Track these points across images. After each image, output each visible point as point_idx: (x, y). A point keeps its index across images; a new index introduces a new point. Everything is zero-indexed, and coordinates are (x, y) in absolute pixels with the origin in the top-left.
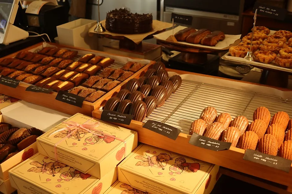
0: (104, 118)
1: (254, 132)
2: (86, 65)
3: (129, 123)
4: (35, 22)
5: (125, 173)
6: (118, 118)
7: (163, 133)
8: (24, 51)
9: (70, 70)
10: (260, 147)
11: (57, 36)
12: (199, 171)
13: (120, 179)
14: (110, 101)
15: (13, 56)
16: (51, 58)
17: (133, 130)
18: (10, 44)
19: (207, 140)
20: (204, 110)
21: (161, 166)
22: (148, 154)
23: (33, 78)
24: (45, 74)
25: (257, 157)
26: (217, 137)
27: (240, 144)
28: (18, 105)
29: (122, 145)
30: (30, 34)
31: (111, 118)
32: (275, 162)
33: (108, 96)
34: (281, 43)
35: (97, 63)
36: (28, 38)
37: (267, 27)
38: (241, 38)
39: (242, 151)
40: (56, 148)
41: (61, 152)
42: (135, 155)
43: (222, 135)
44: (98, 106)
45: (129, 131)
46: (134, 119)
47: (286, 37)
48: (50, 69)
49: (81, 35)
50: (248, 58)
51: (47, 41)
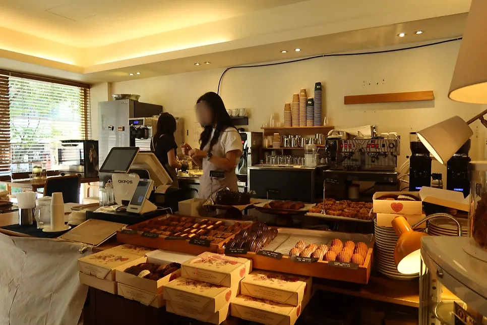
0: (228, 252)
1: (332, 252)
2: (205, 226)
3: (246, 253)
4: (162, 200)
5: (246, 285)
6: (238, 251)
7: (272, 257)
8: (154, 219)
9: (194, 228)
10: (338, 259)
11: (178, 210)
12: (298, 282)
13: (242, 293)
14: (230, 242)
15: (147, 222)
16: (177, 223)
17: (249, 258)
18: (144, 214)
19: (302, 258)
20: (298, 243)
21: (271, 280)
22: (261, 275)
23: (168, 233)
24: (175, 231)
25: (337, 264)
26: (309, 256)
27: (325, 258)
28: (157, 251)
29: (243, 266)
30: (158, 208)
31: (232, 251)
32: (349, 266)
33: (227, 241)
34: (344, 206)
35: (213, 223)
36: (156, 211)
37: (334, 199)
38: (316, 205)
39: (327, 262)
40: (197, 268)
41: (200, 271)
42: (251, 276)
43: (312, 255)
44: (221, 246)
45: (246, 259)
46: (249, 251)
47: (348, 203)
48: (179, 228)
49: (197, 208)
50: (323, 213)
51: (170, 213)
